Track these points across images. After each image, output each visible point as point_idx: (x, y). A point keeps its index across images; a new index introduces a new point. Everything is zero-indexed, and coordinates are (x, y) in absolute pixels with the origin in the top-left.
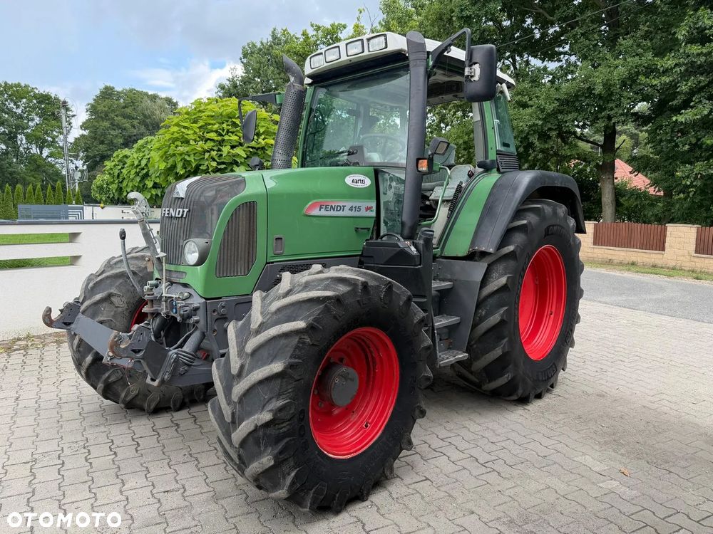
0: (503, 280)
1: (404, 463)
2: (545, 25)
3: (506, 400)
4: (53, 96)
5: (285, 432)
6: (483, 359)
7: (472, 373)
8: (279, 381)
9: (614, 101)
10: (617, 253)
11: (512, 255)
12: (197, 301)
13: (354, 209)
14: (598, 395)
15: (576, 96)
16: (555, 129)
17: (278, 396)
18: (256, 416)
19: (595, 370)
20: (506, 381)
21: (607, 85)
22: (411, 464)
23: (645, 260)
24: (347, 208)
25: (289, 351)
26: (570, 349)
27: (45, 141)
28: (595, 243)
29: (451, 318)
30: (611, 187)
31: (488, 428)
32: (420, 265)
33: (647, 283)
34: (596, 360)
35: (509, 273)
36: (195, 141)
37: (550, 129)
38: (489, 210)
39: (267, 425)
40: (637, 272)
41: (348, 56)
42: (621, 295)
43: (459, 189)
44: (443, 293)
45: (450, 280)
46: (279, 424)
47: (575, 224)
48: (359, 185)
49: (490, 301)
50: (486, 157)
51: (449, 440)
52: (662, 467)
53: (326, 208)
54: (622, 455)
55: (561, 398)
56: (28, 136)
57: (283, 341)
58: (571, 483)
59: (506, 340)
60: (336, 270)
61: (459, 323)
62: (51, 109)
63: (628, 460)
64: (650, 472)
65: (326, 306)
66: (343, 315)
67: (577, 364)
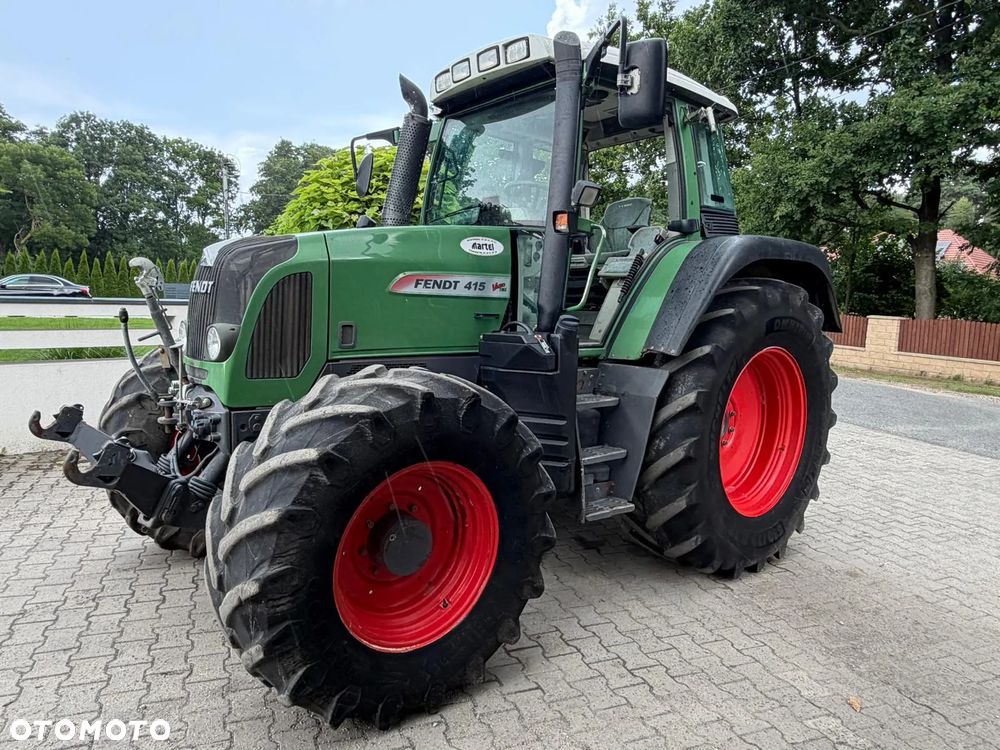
0: (691, 398)
1: (515, 661)
2: (841, 41)
3: (701, 573)
4: (217, 153)
5: (283, 611)
6: (660, 512)
7: (647, 531)
8: (274, 538)
9: (936, 144)
10: (933, 362)
11: (707, 359)
12: (218, 411)
13: (473, 287)
14: (847, 573)
15: (883, 138)
16: (848, 189)
17: (273, 560)
18: (239, 586)
19: (853, 533)
20: (694, 546)
21: (930, 119)
22: (524, 662)
23: (974, 373)
24: (463, 285)
25: (294, 492)
26: (812, 501)
27: (207, 207)
28: (901, 348)
29: (614, 450)
30: (930, 268)
31: (660, 614)
32: (556, 370)
33: (968, 407)
34: (859, 518)
35: (702, 387)
36: (336, 201)
37: (840, 189)
38: (677, 292)
39: (254, 600)
40: (959, 390)
41: (480, 71)
42: (923, 424)
43: (639, 260)
44: (605, 413)
45: (615, 395)
46: (275, 600)
47: (822, 317)
48: (484, 252)
49: (672, 427)
50: (684, 215)
51: (594, 629)
52: (923, 700)
53: (426, 283)
54: (860, 675)
55: (788, 574)
56: (189, 202)
57: (286, 478)
58: (761, 716)
59: (693, 486)
60: (396, 373)
61: (626, 458)
62: (214, 168)
63: (867, 684)
64: (898, 708)
65: (358, 428)
66: (387, 442)
67: (829, 522)
